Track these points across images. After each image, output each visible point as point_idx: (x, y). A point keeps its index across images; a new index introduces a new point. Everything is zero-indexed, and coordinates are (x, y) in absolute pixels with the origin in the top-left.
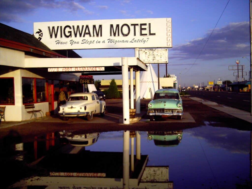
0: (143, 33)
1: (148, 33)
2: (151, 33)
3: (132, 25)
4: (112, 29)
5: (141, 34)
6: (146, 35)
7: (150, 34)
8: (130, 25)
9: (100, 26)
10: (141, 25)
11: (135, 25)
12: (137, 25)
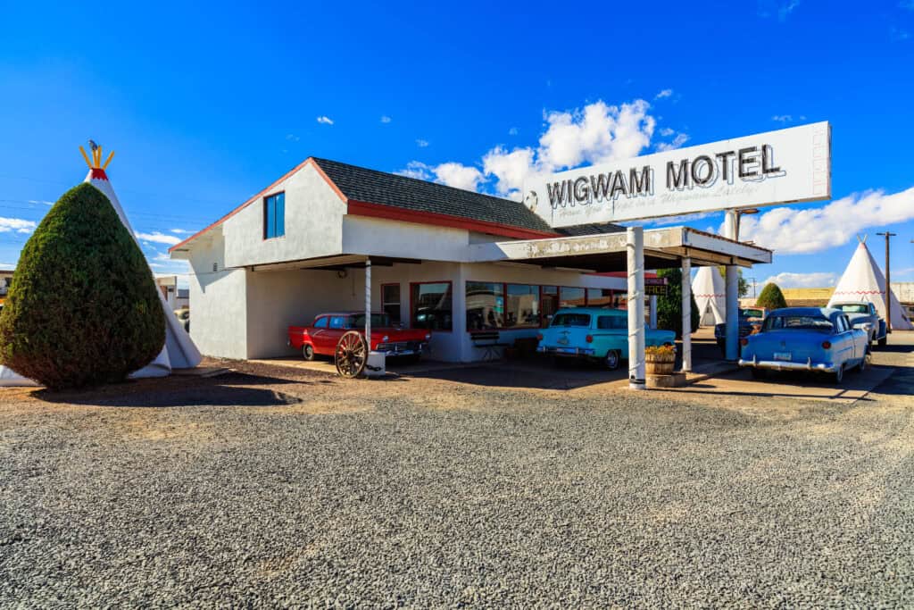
0: (745, 171)
1: (760, 170)
2: (769, 167)
3: (718, 156)
4: (671, 171)
5: (741, 175)
6: (754, 173)
7: (766, 171)
8: (712, 157)
9: (646, 170)
10: (742, 152)
11: (724, 156)
12: (732, 153)
